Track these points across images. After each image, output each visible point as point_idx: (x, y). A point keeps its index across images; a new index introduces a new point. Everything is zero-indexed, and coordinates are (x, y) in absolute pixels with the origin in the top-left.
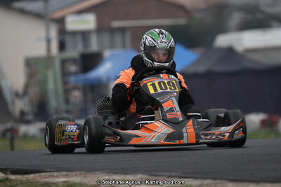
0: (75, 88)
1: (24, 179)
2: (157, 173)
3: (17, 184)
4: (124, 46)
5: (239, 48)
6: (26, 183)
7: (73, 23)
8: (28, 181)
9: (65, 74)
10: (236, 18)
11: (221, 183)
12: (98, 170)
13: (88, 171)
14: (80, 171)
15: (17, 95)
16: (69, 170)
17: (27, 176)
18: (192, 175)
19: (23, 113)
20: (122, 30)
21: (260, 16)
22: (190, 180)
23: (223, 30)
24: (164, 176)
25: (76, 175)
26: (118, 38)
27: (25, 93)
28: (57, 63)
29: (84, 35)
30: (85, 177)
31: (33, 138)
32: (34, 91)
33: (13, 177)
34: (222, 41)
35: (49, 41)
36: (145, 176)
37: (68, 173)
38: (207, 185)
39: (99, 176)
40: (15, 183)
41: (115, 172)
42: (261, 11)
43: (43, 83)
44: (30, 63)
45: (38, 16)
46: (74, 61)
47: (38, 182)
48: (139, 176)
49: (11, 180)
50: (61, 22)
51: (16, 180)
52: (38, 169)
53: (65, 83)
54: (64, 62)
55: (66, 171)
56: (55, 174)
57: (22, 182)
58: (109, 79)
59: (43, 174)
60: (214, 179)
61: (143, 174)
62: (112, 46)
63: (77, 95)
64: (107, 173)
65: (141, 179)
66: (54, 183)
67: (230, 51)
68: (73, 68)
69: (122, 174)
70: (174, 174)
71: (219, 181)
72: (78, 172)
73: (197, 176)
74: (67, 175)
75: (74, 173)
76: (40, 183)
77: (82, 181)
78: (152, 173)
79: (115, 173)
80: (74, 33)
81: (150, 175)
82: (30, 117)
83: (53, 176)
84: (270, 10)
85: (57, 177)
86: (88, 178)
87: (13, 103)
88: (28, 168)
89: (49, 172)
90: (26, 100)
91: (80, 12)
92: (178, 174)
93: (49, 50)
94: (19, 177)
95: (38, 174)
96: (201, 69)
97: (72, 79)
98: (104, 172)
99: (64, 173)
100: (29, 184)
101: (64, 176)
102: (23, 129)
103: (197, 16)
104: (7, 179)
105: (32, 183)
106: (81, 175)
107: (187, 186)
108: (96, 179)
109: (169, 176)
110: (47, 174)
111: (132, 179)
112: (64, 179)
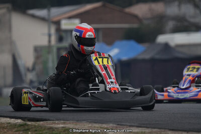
1: (37, 125)
3: (32, 128)
5: (172, 44)
6: (38, 127)
7: (66, 25)
8: (39, 126)
11: (164, 131)
12: (84, 120)
13: (78, 121)
14: (72, 120)
15: (28, 70)
17: (38, 123)
18: (145, 126)
19: (31, 82)
23: (162, 32)
24: (127, 125)
25: (70, 123)
27: (33, 69)
28: (55, 50)
30: (76, 125)
32: (39, 67)
33: (29, 123)
34: (162, 39)
35: (50, 36)
36: (115, 125)
38: (155, 132)
39: (85, 124)
40: (30, 127)
42: (186, 21)
43: (45, 63)
44: (37, 49)
45: (43, 19)
46: (65, 48)
48: (111, 125)
49: (28, 125)
50: (58, 23)
51: (32, 125)
52: (45, 118)
54: (59, 49)
55: (63, 120)
56: (57, 122)
57: (35, 126)
59: (49, 122)
60: (159, 129)
64: (90, 122)
66: (56, 128)
67: (166, 46)
69: (100, 123)
70: (133, 124)
71: (163, 130)
73: (148, 126)
74: (64, 123)
75: (68, 122)
76: (47, 128)
78: (119, 123)
79: (95, 123)
80: (66, 31)
81: (118, 125)
83: (55, 123)
84: (192, 20)
85: (58, 124)
86: (78, 125)
87: (26, 75)
88: (39, 117)
89: (53, 120)
90: (34, 73)
91: (70, 18)
92: (136, 124)
93: (50, 41)
94: (33, 123)
95: (46, 122)
96: (147, 56)
98: (88, 122)
99: (62, 122)
101: (62, 123)
104: (26, 124)
105: (41, 127)
106: (73, 123)
107: (142, 132)
108: (83, 126)
109: (130, 126)
110: (52, 122)
111: (106, 126)
112: (62, 126)
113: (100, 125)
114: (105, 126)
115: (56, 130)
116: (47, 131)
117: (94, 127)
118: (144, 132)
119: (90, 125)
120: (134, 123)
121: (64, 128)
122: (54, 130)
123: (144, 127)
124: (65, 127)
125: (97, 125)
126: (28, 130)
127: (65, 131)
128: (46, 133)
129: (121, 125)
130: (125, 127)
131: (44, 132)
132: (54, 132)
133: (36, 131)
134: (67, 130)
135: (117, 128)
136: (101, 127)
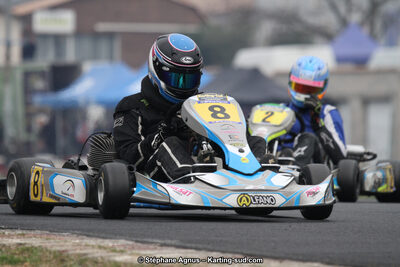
0: (41, 111)
2: (145, 240)
4: (111, 58)
5: (268, 69)
7: (43, 23)
9: (28, 91)
10: (266, 28)
12: (65, 230)
13: (52, 231)
14: (41, 229)
16: (26, 227)
18: (193, 245)
20: (110, 35)
21: (298, 28)
23: (245, 43)
24: (156, 243)
25: (35, 236)
26: (103, 46)
28: (18, 76)
29: (58, 39)
30: (48, 239)
34: (245, 59)
35: (8, 45)
36: (130, 243)
37: (24, 232)
39: (68, 238)
41: (89, 234)
46: (42, 74)
48: (122, 242)
50: (27, 19)
53: (27, 104)
54: (27, 75)
55: (22, 229)
56: (7, 233)
58: (88, 103)
61: (127, 239)
62: (95, 57)
64: (78, 235)
65: (124, 246)
66: (4, 245)
67: (255, 74)
68: (39, 84)
70: (168, 242)
71: (231, 255)
72: (39, 232)
73: (200, 246)
74: (24, 235)
75: (32, 232)
77: (43, 245)
78: (139, 239)
79: (88, 236)
80: (45, 36)
81: (137, 241)
83: (3, 235)
85: (9, 236)
86: (51, 241)
91: (54, 8)
92: (173, 242)
93: (8, 57)
97: (38, 100)
98: (73, 233)
99: (20, 232)
101: (18, 236)
103: (214, 22)
106: (41, 235)
108: (62, 243)
109: (162, 245)
111: (111, 244)
112: (19, 241)
113: (99, 241)
114: (109, 243)
115: (3, 249)
117: (87, 245)
119: (77, 241)
120: (172, 239)
123: (191, 248)
124: (25, 244)
125: (92, 242)
127: (23, 252)
129: (144, 242)
130: (152, 246)
134: (28, 249)
135: (133, 248)
136: (100, 247)
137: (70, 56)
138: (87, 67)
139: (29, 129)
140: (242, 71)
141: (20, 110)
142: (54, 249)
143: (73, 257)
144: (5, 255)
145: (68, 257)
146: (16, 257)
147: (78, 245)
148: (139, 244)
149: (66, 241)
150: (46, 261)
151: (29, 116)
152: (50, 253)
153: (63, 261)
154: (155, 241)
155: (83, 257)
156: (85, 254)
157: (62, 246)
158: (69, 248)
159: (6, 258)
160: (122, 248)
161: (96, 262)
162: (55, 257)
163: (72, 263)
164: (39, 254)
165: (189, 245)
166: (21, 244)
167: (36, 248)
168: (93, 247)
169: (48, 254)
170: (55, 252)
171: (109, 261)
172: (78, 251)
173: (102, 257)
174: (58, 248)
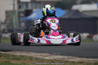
0: (22, 22)
1: (6, 53)
3: (3, 55)
4: (40, 8)
8: (7, 54)
9: (19, 17)
12: (32, 51)
13: (28, 52)
15: (2, 23)
16: (22, 51)
18: (65, 55)
19: (4, 30)
20: (40, 2)
22: (64, 56)
24: (55, 54)
25: (24, 53)
26: (38, 5)
27: (5, 23)
28: (17, 13)
29: (27, 3)
30: (27, 54)
31: (7, 38)
32: (8, 22)
33: (2, 52)
35: (14, 5)
36: (48, 54)
37: (21, 52)
39: (32, 53)
40: (2, 55)
43: (12, 20)
44: (7, 12)
46: (23, 12)
47: (11, 54)
48: (46, 54)
49: (1, 54)
51: (3, 54)
52: (10, 50)
53: (19, 20)
54: (19, 13)
55: (20, 51)
56: (17, 52)
57: (5, 54)
58: (34, 19)
59: (13, 52)
60: (73, 56)
62: (36, 8)
63: (23, 24)
64: (35, 52)
65: (47, 55)
66: (16, 55)
68: (22, 15)
70: (58, 54)
71: (74, 57)
72: (25, 52)
73: (66, 55)
74: (21, 53)
75: (23, 52)
76: (11, 55)
77: (26, 55)
78: (51, 53)
80: (23, 3)
81: (50, 54)
82: (6, 31)
83: (16, 53)
85: (17, 53)
86: (28, 54)
88: (7, 49)
89: (15, 51)
90: (5, 25)
92: (60, 54)
93: (14, 8)
94: (4, 52)
95: (11, 52)
96: (67, 17)
97: (22, 19)
98: (34, 52)
99: (20, 52)
100: (7, 55)
102: (4, 35)
105: (8, 55)
106: (25, 53)
107: (63, 58)
108: (31, 54)
109: (57, 55)
110: (14, 52)
111: (43, 55)
112: (20, 54)
113: (40, 54)
114: (43, 54)
115: (16, 56)
116: (11, 57)
117: (37, 55)
118: (64, 58)
121: (21, 56)
122: (15, 56)
123: (64, 55)
126: (1, 56)
127: (21, 57)
128: (11, 58)
129: (52, 54)
130: (54, 55)
131: (10, 57)
132: (15, 57)
133: (5, 57)
134: (22, 56)
135: (49, 55)
136: (41, 55)
137: (30, 8)
138: (34, 10)
139: (20, 26)
140: (74, 10)
141: (17, 22)
142: (29, 56)
143: (34, 58)
144: (16, 58)
145: (33, 58)
146: (19, 58)
147: (35, 55)
148: (51, 55)
149: (32, 54)
150: (27, 59)
151: (20, 23)
152: (28, 57)
153: (31, 59)
154: (55, 53)
155: (37, 58)
156: (37, 57)
157: (31, 55)
158: (33, 56)
159: (17, 59)
160: (46, 56)
161: (40, 59)
162: (29, 58)
163: (34, 59)
164: (25, 57)
165: (64, 54)
166: (20, 55)
167: (24, 56)
168: (39, 55)
169: (27, 57)
170: (29, 57)
171: (43, 59)
172: (35, 57)
173: (42, 58)
174: (30, 56)
